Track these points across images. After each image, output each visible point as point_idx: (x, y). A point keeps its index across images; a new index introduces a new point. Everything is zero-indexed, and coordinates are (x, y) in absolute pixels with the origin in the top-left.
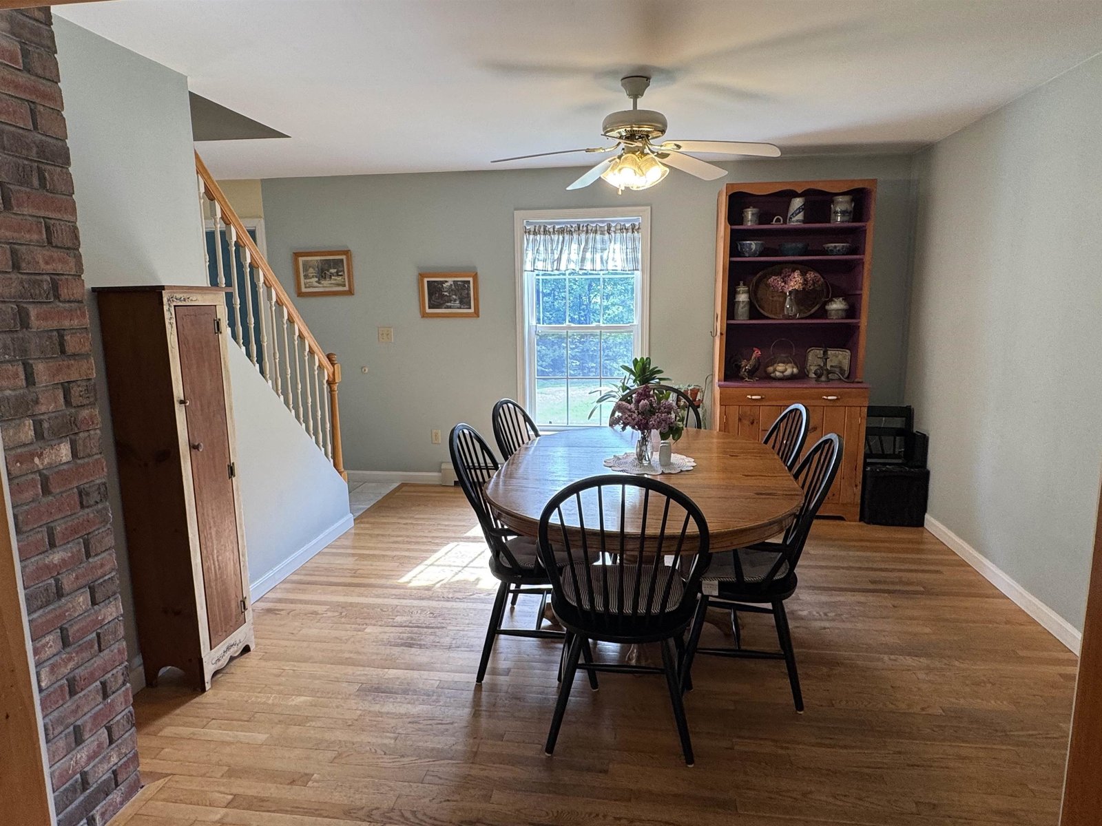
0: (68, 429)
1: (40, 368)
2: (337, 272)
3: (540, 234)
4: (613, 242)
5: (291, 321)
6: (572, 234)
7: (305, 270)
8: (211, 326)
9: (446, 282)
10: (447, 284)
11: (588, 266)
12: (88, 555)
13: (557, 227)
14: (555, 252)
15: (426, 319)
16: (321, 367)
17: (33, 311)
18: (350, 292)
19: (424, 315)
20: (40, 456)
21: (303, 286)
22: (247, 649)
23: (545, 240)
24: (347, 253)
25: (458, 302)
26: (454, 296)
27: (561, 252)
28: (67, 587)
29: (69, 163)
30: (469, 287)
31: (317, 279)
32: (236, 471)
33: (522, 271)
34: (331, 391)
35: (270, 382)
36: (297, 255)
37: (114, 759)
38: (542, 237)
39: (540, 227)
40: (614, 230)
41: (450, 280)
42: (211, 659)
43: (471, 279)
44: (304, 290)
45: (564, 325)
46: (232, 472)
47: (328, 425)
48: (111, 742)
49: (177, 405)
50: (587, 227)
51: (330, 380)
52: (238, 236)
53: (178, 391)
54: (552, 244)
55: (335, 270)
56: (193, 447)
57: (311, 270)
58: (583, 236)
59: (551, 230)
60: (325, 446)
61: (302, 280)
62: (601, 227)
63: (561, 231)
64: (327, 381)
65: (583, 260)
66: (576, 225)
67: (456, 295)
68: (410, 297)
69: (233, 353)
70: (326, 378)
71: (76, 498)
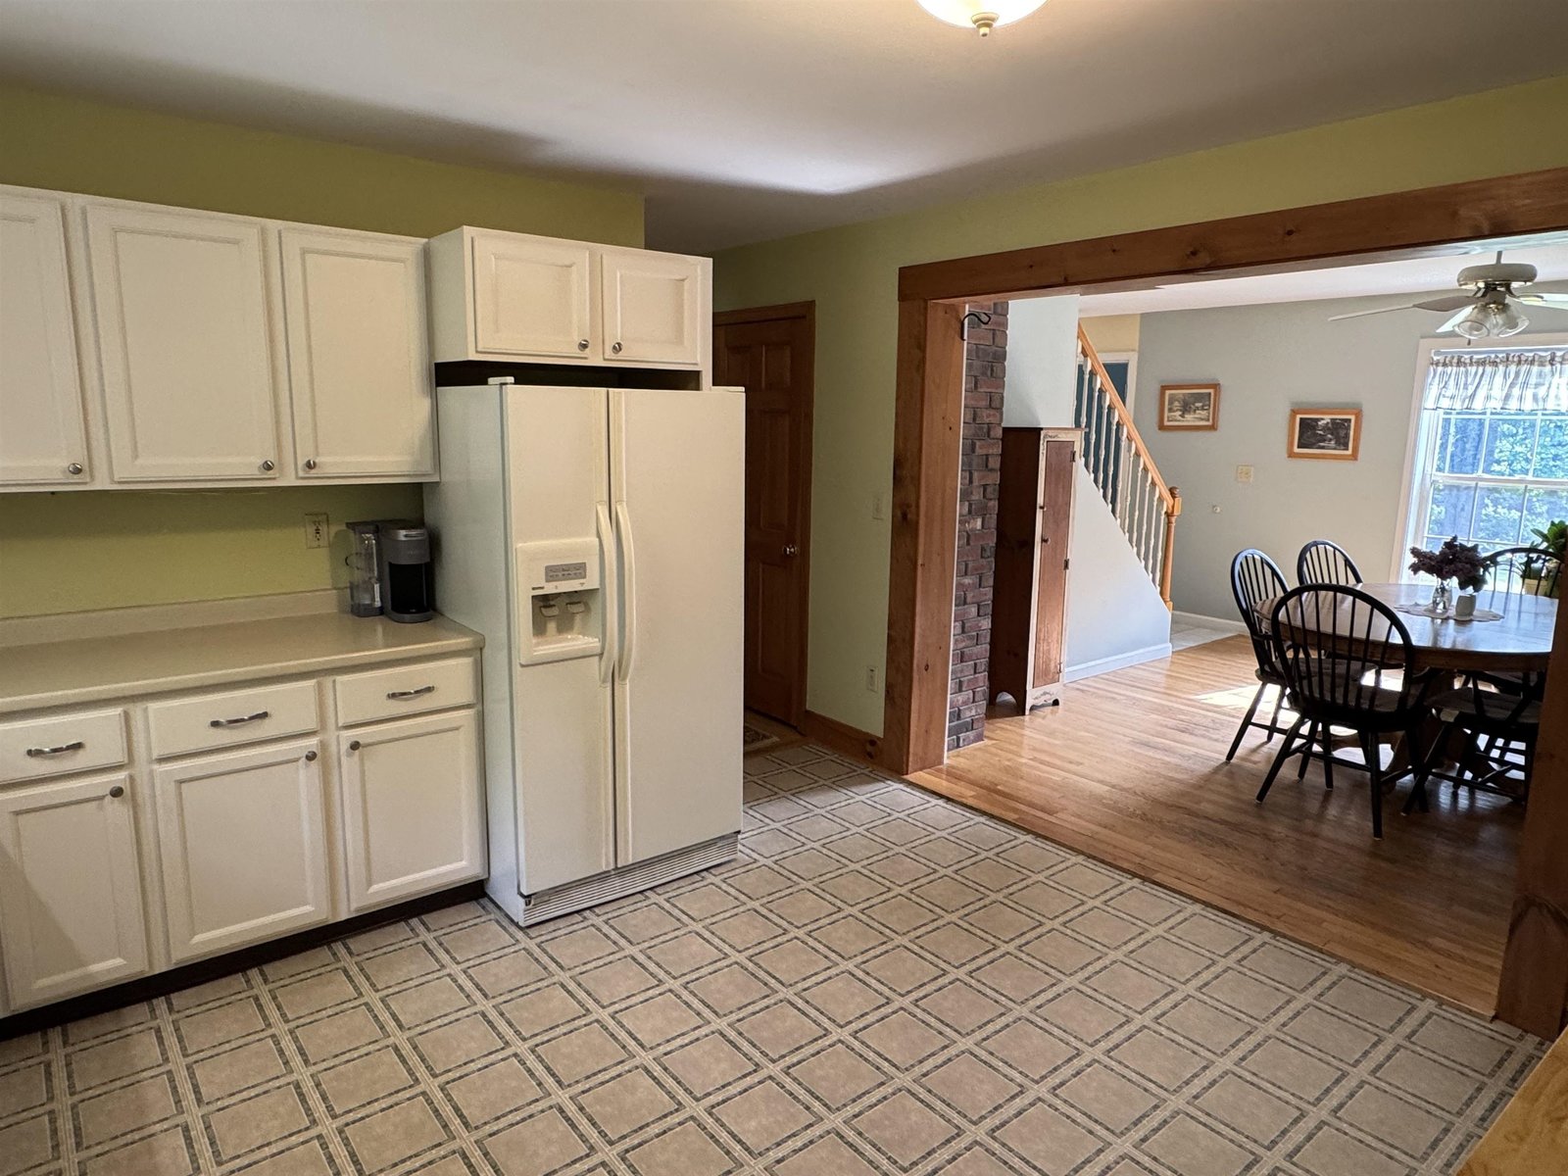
0: (983, 512)
1: (976, 475)
2: (1203, 406)
3: (1452, 365)
4: (1557, 375)
5: (1137, 455)
6: (1497, 366)
7: (1171, 403)
8: (1069, 456)
9: (1322, 419)
10: (1323, 422)
11: (1513, 405)
12: (980, 586)
13: (1476, 357)
14: (1470, 387)
15: (1294, 460)
16: (1161, 499)
17: (978, 443)
18: (1213, 428)
19: (1291, 455)
20: (969, 523)
21: (1166, 419)
22: (1056, 703)
23: (1457, 374)
24: (1216, 386)
25: (1333, 442)
26: (1329, 436)
27: (1477, 387)
28: (969, 600)
29: (1005, 359)
30: (1349, 426)
31: (1180, 413)
32: (1070, 563)
33: (1420, 409)
34: (1169, 523)
35: (1119, 520)
36: (1164, 388)
37: (973, 713)
38: (1455, 368)
39: (1453, 358)
40: (1560, 360)
41: (1327, 418)
42: (1032, 696)
43: (1353, 418)
44: (1166, 423)
45: (1474, 475)
46: (1066, 567)
47: (1160, 554)
48: (974, 701)
49: (1038, 510)
50: (1519, 357)
51: (1170, 511)
52: (1102, 384)
53: (1040, 500)
54: (1466, 377)
55: (1201, 404)
56: (1044, 540)
57: (1176, 404)
58: (1513, 368)
59: (1468, 361)
60: (1154, 572)
61: (1166, 414)
62: (1541, 357)
63: (1482, 363)
64: (1166, 513)
65: (1507, 397)
66: (1504, 355)
67: (1332, 434)
68: (1278, 432)
69: (1083, 479)
70: (1165, 510)
71: (980, 551)
